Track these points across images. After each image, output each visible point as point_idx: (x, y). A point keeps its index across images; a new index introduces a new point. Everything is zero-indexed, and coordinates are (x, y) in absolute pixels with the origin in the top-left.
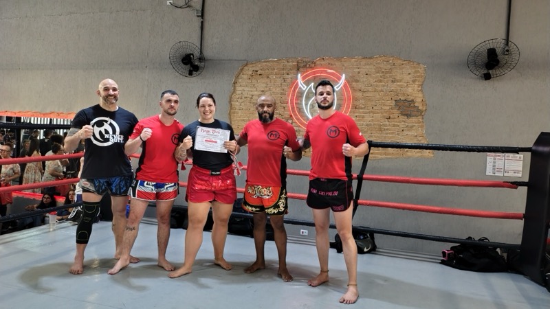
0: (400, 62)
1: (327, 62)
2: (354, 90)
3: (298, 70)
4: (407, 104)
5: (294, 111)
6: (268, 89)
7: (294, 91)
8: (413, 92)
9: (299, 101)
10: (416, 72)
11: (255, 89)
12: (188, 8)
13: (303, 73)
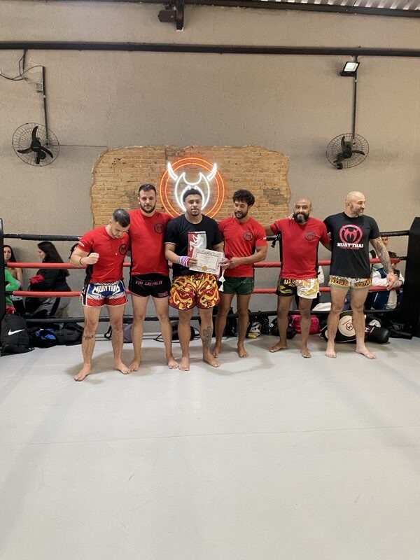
0: (265, 152)
1: (196, 151)
2: (226, 180)
3: (166, 158)
4: (274, 193)
5: (166, 203)
6: (134, 179)
7: (164, 182)
8: (278, 181)
9: (170, 193)
10: (280, 162)
11: (120, 180)
12: (24, 81)
13: (173, 162)
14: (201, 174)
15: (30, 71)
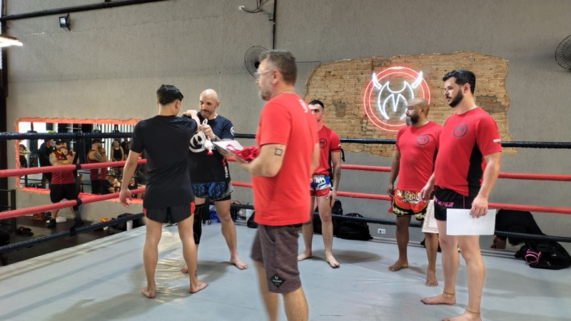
0: (480, 57)
1: (403, 59)
2: (432, 87)
3: (373, 69)
4: (488, 100)
6: (342, 89)
7: (369, 90)
8: (495, 87)
9: (374, 101)
10: (498, 67)
11: (328, 90)
12: (260, 13)
13: (377, 72)
14: (406, 83)
15: (266, 4)
